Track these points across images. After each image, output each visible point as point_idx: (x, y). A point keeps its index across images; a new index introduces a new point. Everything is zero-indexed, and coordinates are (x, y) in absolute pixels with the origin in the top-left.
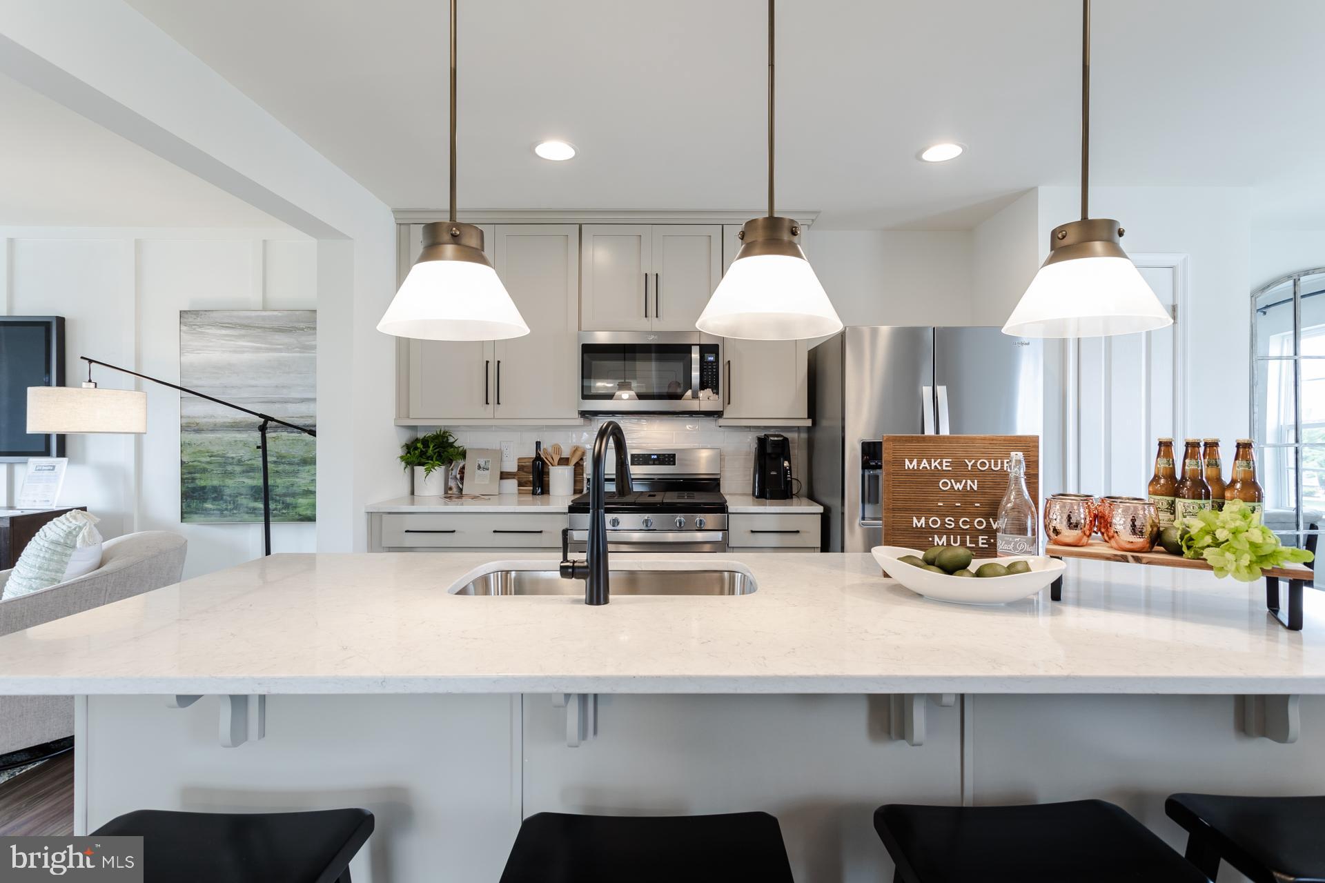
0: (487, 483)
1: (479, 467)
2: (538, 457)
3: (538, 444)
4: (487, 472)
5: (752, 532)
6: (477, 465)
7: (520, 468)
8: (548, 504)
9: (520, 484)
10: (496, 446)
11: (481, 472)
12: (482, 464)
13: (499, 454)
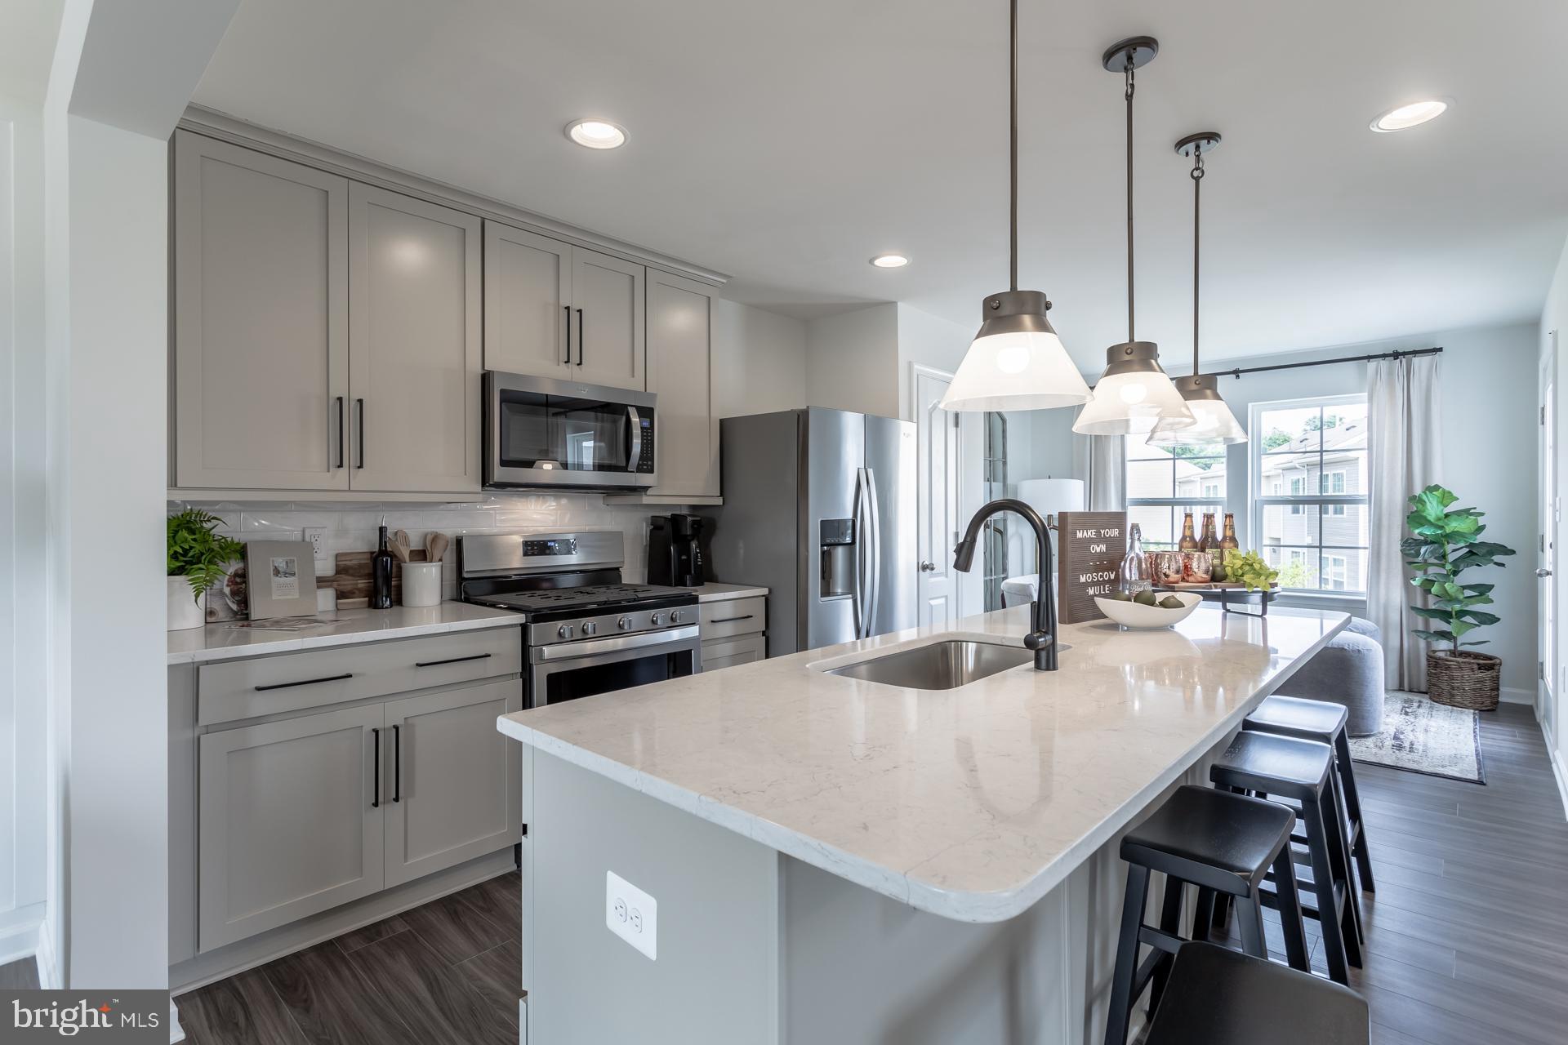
0: (297, 597)
1: (277, 572)
2: (383, 552)
3: (382, 530)
4: (292, 578)
5: (712, 621)
6: (272, 568)
7: (341, 570)
8: (399, 624)
9: (341, 595)
10: (296, 536)
11: (282, 580)
12: (282, 565)
13: (304, 548)
